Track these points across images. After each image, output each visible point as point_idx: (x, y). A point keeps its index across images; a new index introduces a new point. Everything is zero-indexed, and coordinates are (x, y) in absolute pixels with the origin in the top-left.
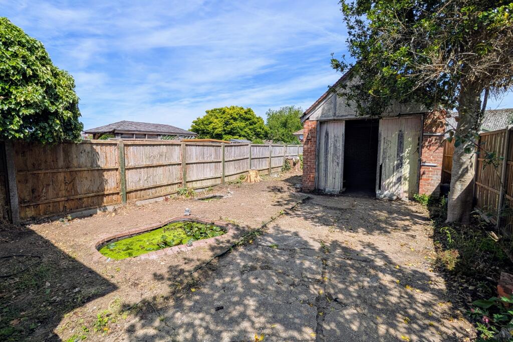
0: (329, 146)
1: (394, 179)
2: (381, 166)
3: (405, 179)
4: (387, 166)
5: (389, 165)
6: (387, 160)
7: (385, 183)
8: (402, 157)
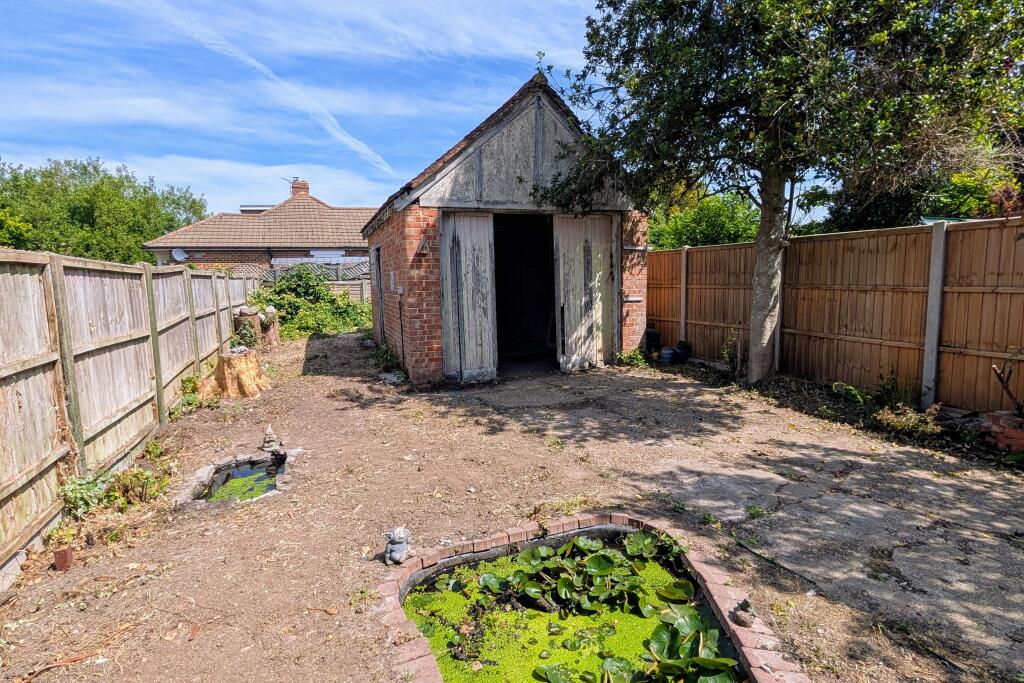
0: (463, 272)
1: (582, 331)
2: (563, 308)
3: (598, 329)
4: (571, 306)
5: (575, 304)
6: (571, 297)
7: (570, 340)
8: (591, 289)
